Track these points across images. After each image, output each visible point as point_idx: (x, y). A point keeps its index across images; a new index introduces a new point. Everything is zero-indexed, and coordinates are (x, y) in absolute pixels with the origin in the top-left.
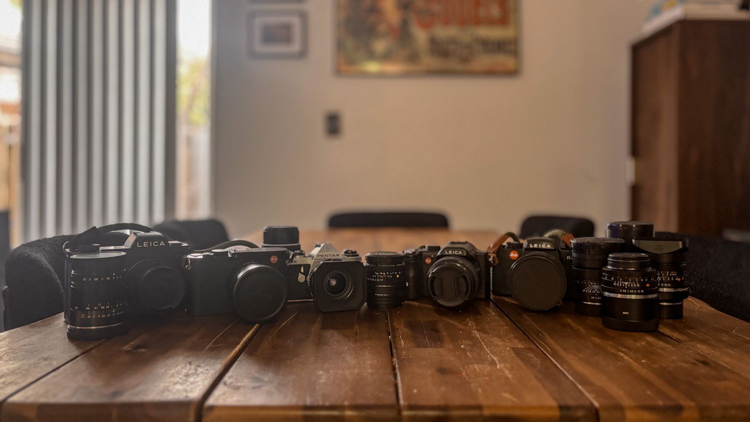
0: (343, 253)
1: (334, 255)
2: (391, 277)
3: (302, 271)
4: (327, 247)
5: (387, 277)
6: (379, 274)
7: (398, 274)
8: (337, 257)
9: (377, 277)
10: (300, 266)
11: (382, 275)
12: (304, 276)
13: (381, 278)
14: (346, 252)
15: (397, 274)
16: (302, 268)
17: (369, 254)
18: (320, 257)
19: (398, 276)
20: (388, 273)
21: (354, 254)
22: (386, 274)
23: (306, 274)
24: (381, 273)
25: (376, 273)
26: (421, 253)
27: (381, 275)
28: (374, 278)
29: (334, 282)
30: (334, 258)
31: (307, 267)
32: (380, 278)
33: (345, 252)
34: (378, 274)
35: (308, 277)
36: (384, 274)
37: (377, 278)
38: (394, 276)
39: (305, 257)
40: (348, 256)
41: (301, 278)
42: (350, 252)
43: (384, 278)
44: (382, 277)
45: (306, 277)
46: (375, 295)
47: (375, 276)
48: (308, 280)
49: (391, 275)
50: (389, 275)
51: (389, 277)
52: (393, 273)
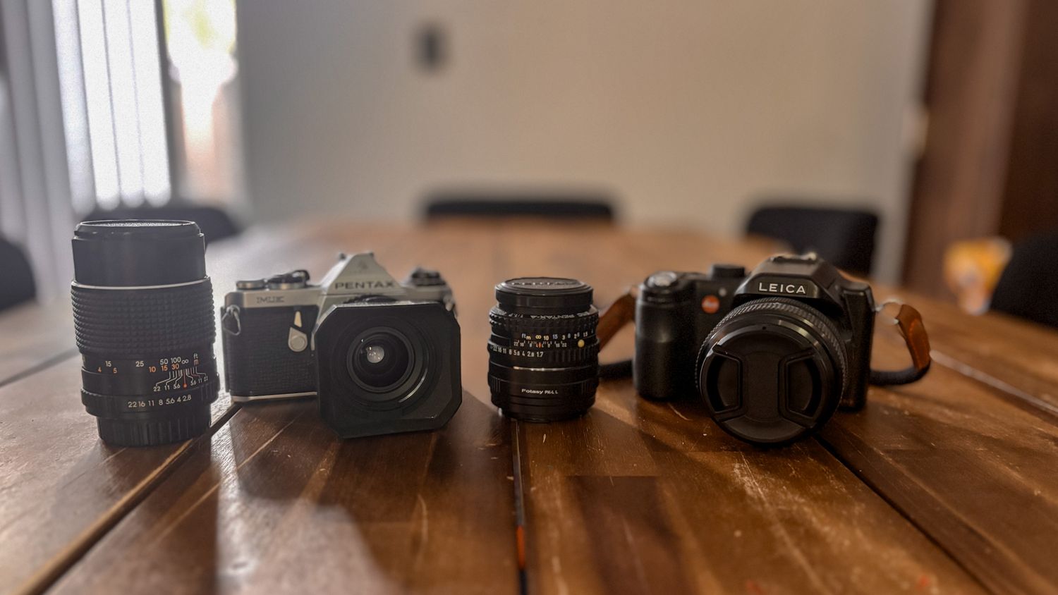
2: (565, 345)
3: (298, 322)
4: (362, 263)
5: (553, 345)
6: (533, 339)
7: (581, 337)
8: (388, 292)
9: (527, 345)
10: (291, 311)
11: (542, 340)
12: (305, 336)
13: (540, 350)
14: (415, 276)
15: (578, 339)
16: (298, 315)
17: (504, 284)
18: (342, 289)
19: (581, 343)
20: (555, 336)
21: (434, 279)
22: (551, 338)
23: (306, 329)
24: (538, 337)
25: (523, 335)
26: (692, 286)
27: (538, 341)
28: (519, 349)
30: (377, 291)
31: (310, 312)
32: (534, 350)
34: (528, 338)
35: (315, 338)
36: (547, 338)
37: (526, 349)
38: (572, 343)
39: (306, 286)
40: (417, 286)
41: (297, 341)
42: (424, 275)
43: (545, 349)
44: (540, 345)
45: (308, 339)
46: (523, 390)
47: (522, 345)
48: (313, 346)
49: (564, 341)
50: (559, 340)
51: (558, 345)
52: (569, 336)
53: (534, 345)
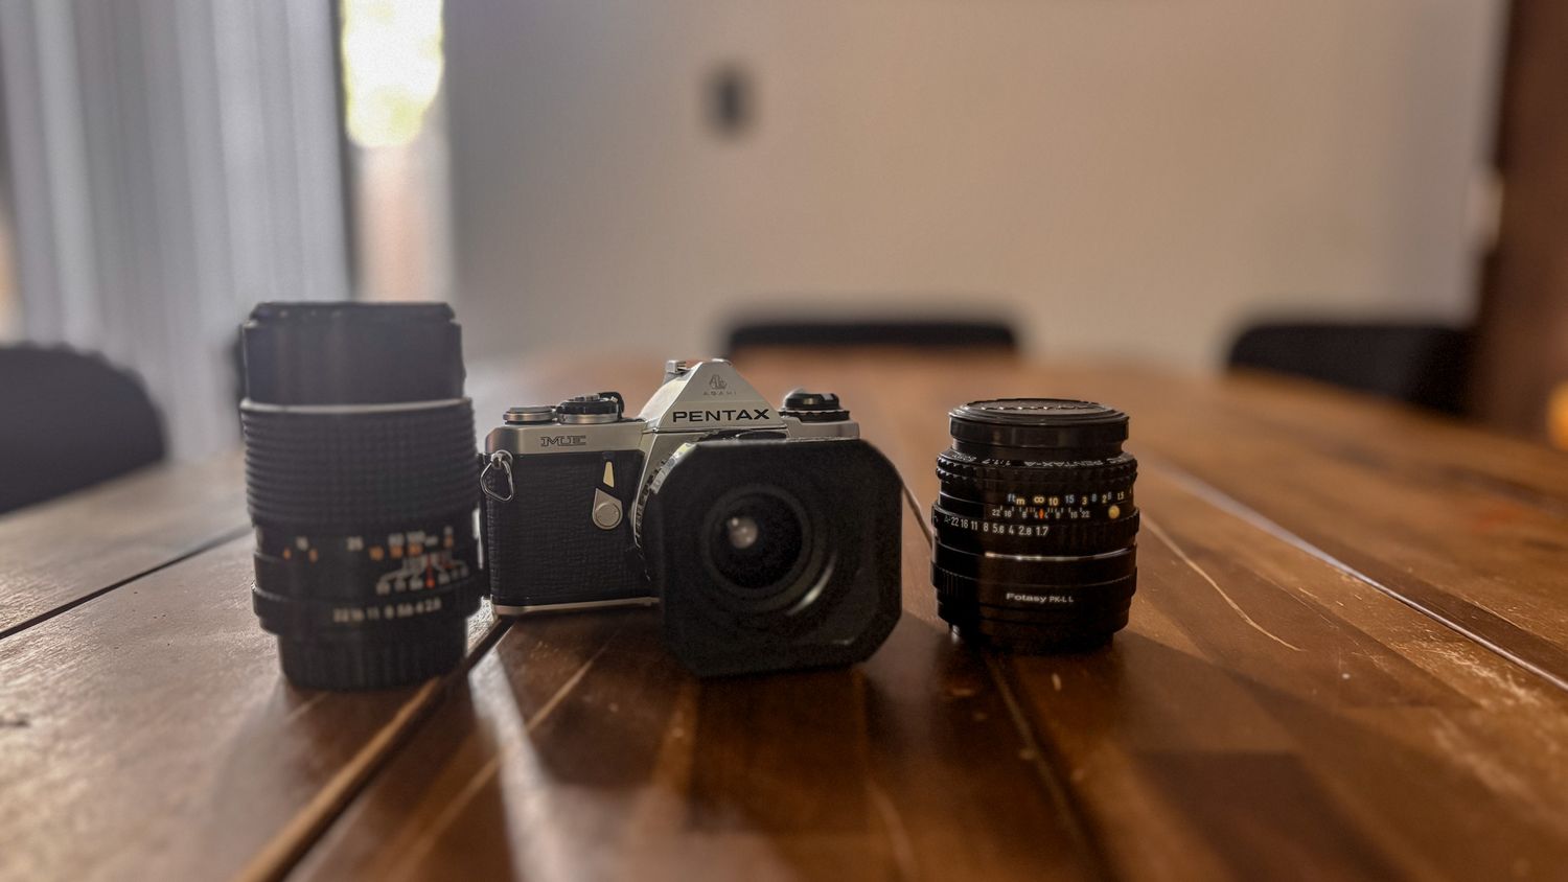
0: (783, 407)
1: (744, 414)
2: (1086, 514)
3: (609, 479)
5: (1066, 515)
6: (1030, 504)
7: (1113, 501)
8: (761, 424)
9: (1016, 514)
10: (596, 460)
11: (1045, 506)
12: (619, 503)
13: (1041, 522)
15: (1110, 503)
16: (609, 466)
17: (966, 408)
18: (683, 423)
19: (1114, 511)
20: (1070, 499)
21: (829, 408)
22: (1062, 504)
23: (624, 492)
24: (1039, 500)
25: (1011, 497)
27: (1038, 507)
28: (1002, 520)
29: (745, 534)
30: (746, 425)
31: (630, 461)
32: (1031, 521)
33: (792, 403)
34: (1021, 501)
35: (635, 505)
36: (1054, 501)
37: (1016, 520)
38: (1099, 510)
39: (620, 419)
40: (803, 419)
41: (605, 510)
42: (811, 401)
43: (1051, 520)
44: (1042, 514)
45: (626, 508)
46: (1009, 596)
47: (1008, 514)
48: (635, 521)
49: (1085, 508)
50: (1076, 506)
51: (1074, 515)
52: (1094, 498)
53: (1030, 515)
